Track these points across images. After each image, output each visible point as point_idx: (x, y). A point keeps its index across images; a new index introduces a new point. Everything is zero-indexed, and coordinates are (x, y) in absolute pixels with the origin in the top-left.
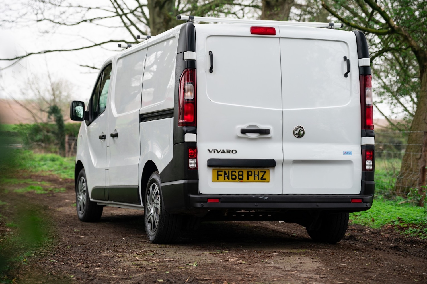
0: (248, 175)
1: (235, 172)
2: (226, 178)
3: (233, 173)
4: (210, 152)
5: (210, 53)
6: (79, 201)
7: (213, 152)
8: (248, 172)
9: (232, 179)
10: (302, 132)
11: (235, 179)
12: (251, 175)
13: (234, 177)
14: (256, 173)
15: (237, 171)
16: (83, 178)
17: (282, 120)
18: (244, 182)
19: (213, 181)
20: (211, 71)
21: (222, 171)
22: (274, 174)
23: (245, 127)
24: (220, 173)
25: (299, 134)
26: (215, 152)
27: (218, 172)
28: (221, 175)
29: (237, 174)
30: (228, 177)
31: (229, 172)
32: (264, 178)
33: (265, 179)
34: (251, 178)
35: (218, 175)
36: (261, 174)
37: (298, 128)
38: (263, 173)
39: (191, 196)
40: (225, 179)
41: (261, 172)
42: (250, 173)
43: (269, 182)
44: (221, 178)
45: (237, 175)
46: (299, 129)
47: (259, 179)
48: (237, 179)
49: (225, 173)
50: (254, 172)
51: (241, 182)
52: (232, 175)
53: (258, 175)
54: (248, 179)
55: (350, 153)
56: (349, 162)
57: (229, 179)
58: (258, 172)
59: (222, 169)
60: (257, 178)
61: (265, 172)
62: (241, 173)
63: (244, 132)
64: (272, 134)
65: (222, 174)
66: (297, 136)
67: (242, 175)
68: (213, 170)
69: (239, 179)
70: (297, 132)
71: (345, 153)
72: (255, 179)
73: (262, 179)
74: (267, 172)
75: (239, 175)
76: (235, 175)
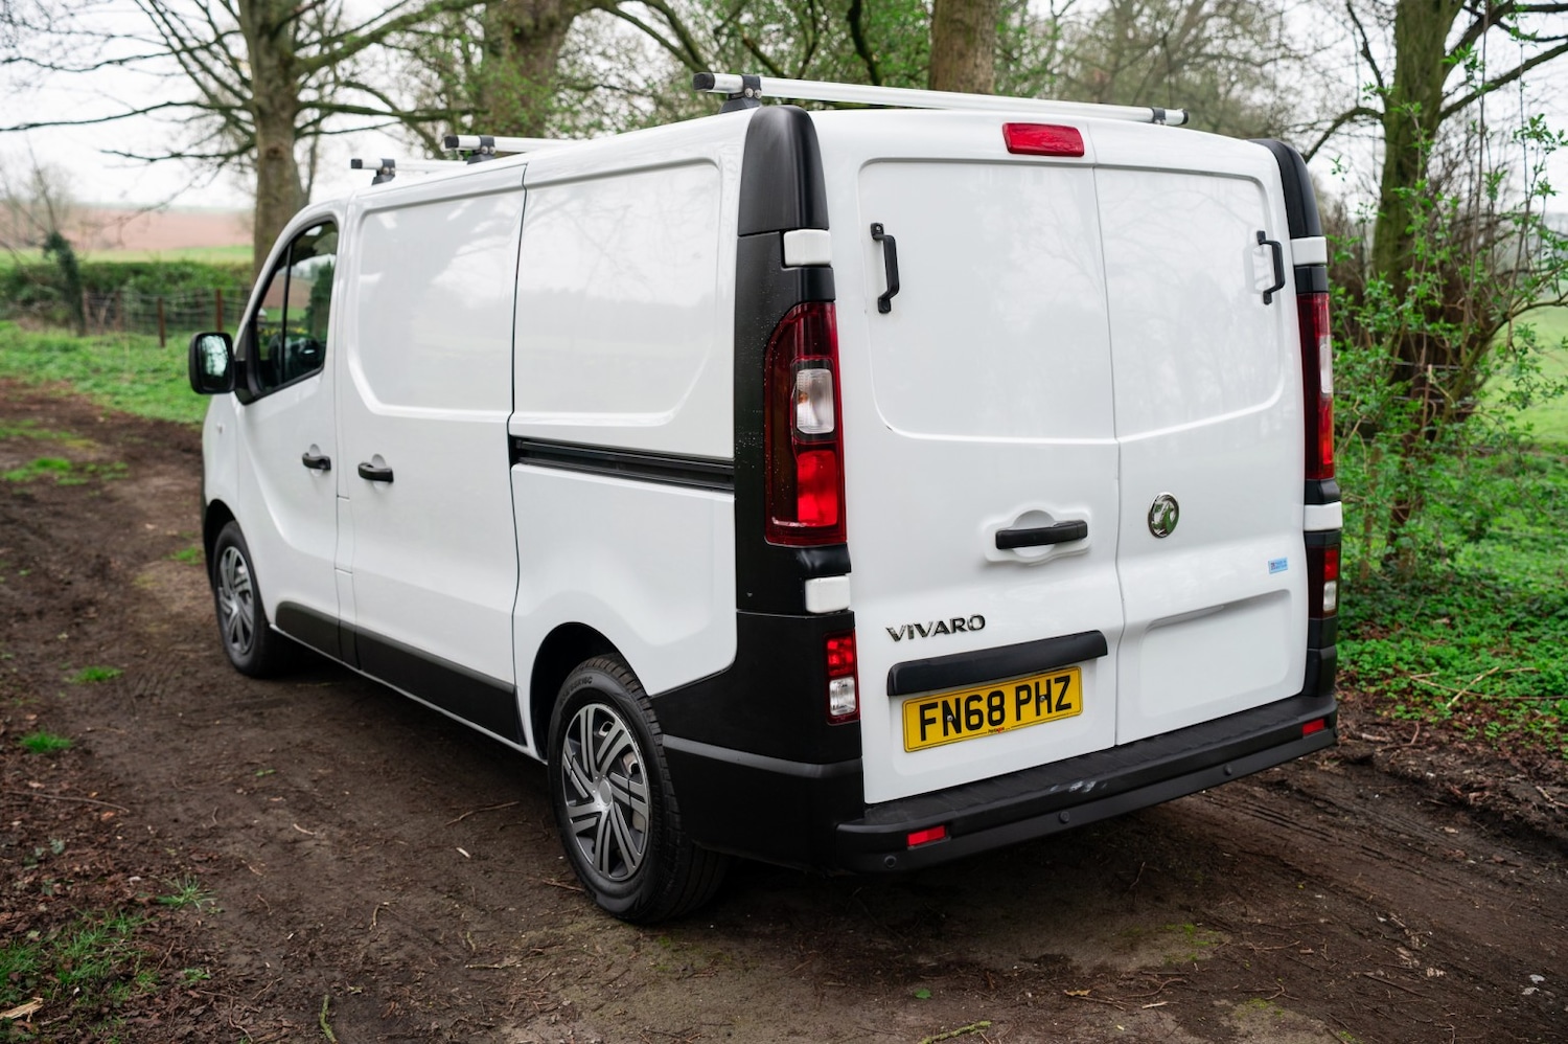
0: (1020, 703)
1: (979, 698)
2: (950, 726)
3: (974, 705)
4: (897, 638)
5: (877, 231)
6: (228, 616)
7: (906, 634)
8: (1019, 689)
9: (971, 727)
10: (1172, 516)
11: (978, 726)
12: (1027, 701)
13: (974, 720)
14: (1043, 691)
15: (985, 695)
16: (235, 552)
17: (1119, 479)
18: (1008, 730)
19: (909, 749)
20: (884, 305)
21: (934, 706)
22: (1095, 682)
23: (1007, 521)
24: (929, 714)
25: (1163, 521)
26: (911, 636)
27: (923, 709)
28: (933, 721)
29: (983, 706)
30: (958, 722)
31: (958, 701)
32: (1064, 702)
33: (1068, 706)
34: (1028, 710)
35: (925, 722)
36: (1056, 689)
37: (1159, 502)
38: (1062, 685)
39: (842, 827)
40: (946, 733)
41: (1057, 681)
42: (1023, 695)
43: (1079, 712)
44: (936, 731)
45: (985, 711)
46: (1165, 505)
47: (1050, 711)
48: (986, 725)
49: (946, 710)
50: (1037, 685)
51: (999, 731)
52: (969, 713)
53: (1048, 697)
54: (1018, 717)
55: (1283, 564)
57: (958, 730)
58: (1048, 682)
59: (938, 697)
60: (1044, 706)
61: (1066, 680)
62: (996, 701)
64: (1092, 537)
65: (937, 713)
66: (1157, 532)
67: (1001, 708)
68: (904, 706)
69: (992, 723)
70: (1157, 518)
71: (1273, 566)
72: (1038, 713)
73: (1060, 707)
74: (1073, 675)
75: (992, 709)
76: (979, 712)
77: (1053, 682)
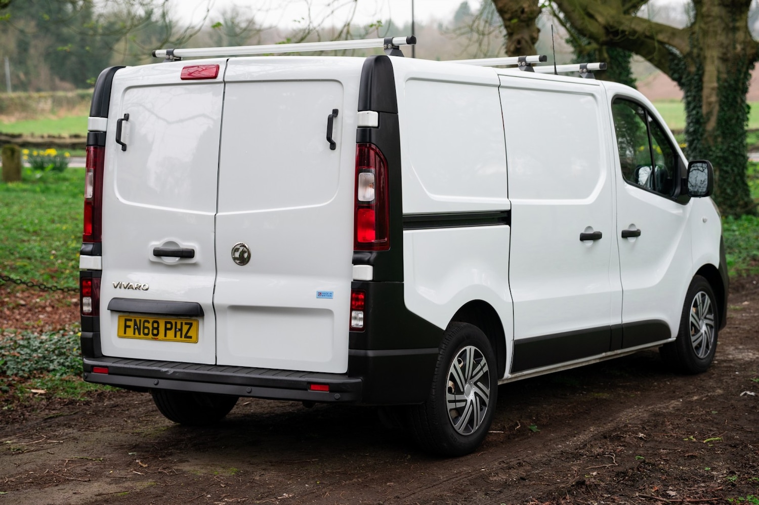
0: (166, 329)
1: (149, 322)
2: (136, 331)
3: (146, 325)
4: (116, 287)
7: (119, 286)
8: (166, 323)
9: (145, 334)
10: (246, 255)
11: (147, 334)
12: (170, 329)
13: (146, 331)
14: (179, 326)
15: (151, 321)
17: (215, 233)
18: (160, 340)
19: (119, 336)
21: (131, 320)
22: (206, 327)
24: (128, 323)
25: (242, 257)
26: (120, 288)
27: (126, 320)
28: (129, 327)
29: (150, 326)
31: (140, 321)
32: (188, 335)
33: (191, 337)
34: (171, 334)
35: (126, 327)
36: (185, 328)
37: (238, 247)
38: (188, 326)
40: (134, 334)
41: (186, 324)
42: (169, 326)
43: (196, 342)
44: (130, 331)
45: (151, 328)
46: (241, 249)
47: (181, 337)
48: (150, 336)
49: (135, 324)
50: (176, 323)
51: (156, 339)
52: (144, 328)
53: (181, 330)
54: (165, 335)
55: (329, 295)
56: (327, 312)
57: (139, 334)
58: (182, 323)
59: (132, 317)
60: (178, 334)
61: (191, 325)
62: (155, 325)
63: (158, 253)
64: (197, 258)
65: (131, 324)
66: (238, 262)
67: (157, 329)
68: (119, 317)
69: (154, 335)
70: (237, 255)
71: (320, 294)
72: (175, 336)
73: (186, 337)
74: (194, 324)
75: (154, 328)
76: (148, 328)
77: (184, 324)
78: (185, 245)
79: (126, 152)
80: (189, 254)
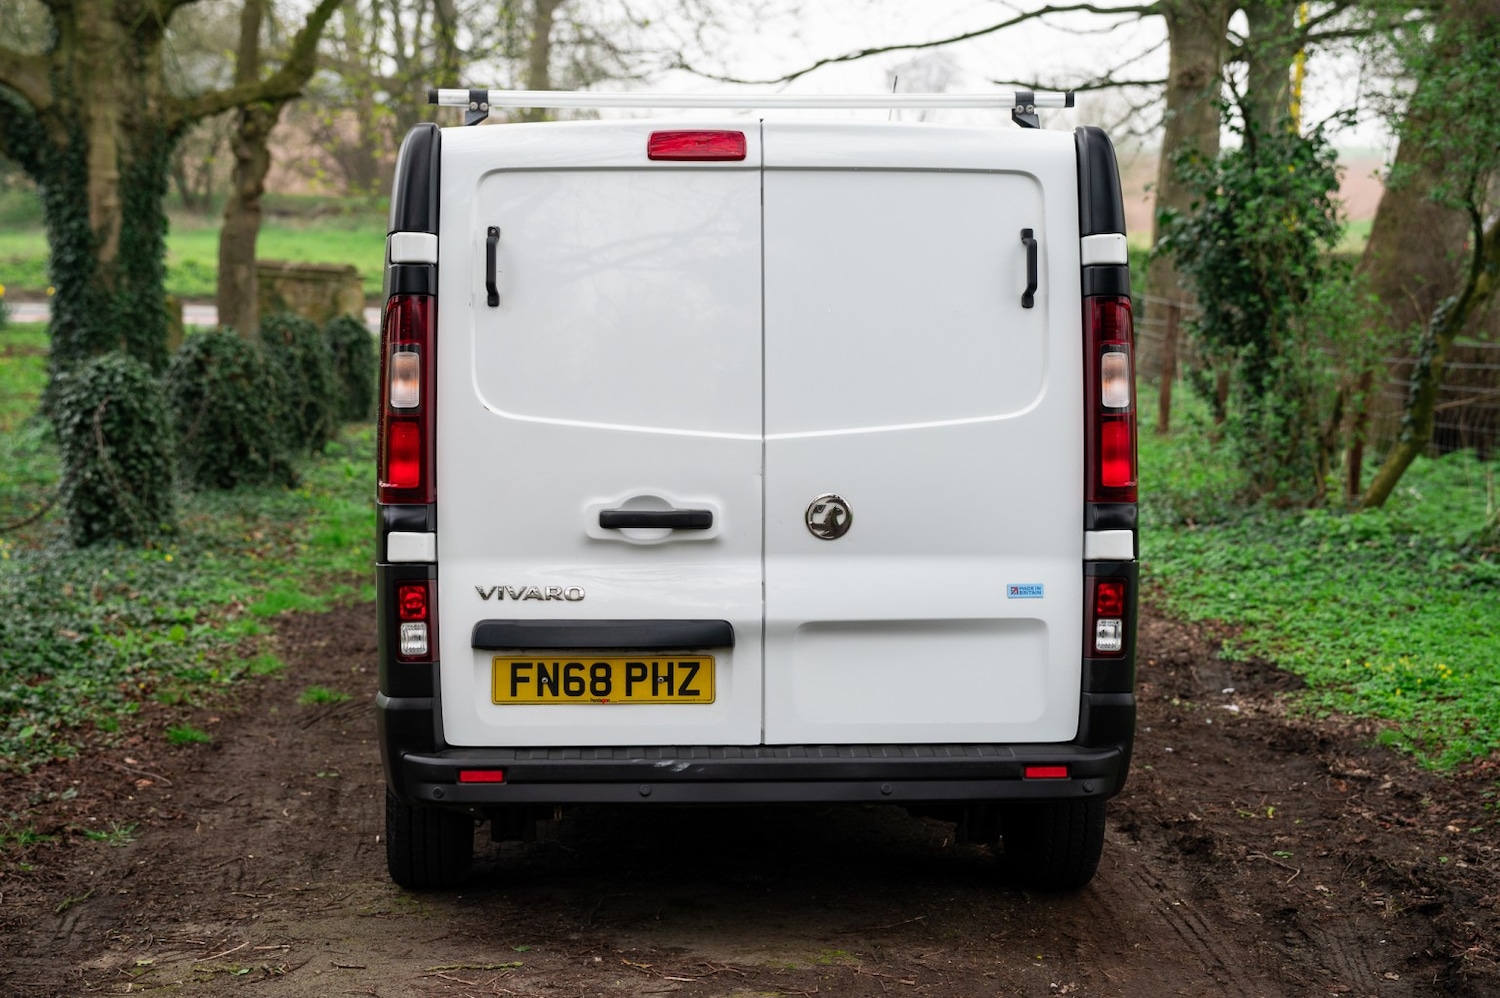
0: (630, 680)
1: (581, 667)
2: (546, 689)
3: (574, 673)
4: (484, 597)
5: (492, 234)
7: (496, 595)
8: (629, 667)
9: (569, 692)
10: (841, 519)
11: (580, 692)
12: (642, 678)
13: (574, 686)
14: (663, 671)
15: (588, 664)
17: (763, 475)
18: (615, 703)
19: (497, 702)
20: (491, 299)
21: (529, 666)
22: (733, 675)
23: (615, 502)
24: (521, 673)
25: (831, 523)
26: (501, 598)
27: (515, 667)
28: (526, 680)
29: (586, 675)
30: (555, 686)
31: (556, 667)
32: (690, 688)
33: (696, 693)
34: (642, 689)
35: (515, 680)
36: (680, 675)
37: (822, 503)
38: (688, 670)
39: (407, 756)
40: (540, 693)
41: (682, 665)
42: (637, 672)
43: (711, 701)
44: (527, 690)
45: (588, 680)
46: (830, 507)
47: (671, 692)
48: (588, 694)
49: (542, 671)
50: (655, 666)
51: (603, 702)
52: (568, 680)
53: (669, 679)
54: (629, 692)
55: (1035, 591)
56: (1034, 625)
57: (555, 692)
58: (671, 666)
59: (534, 658)
60: (663, 688)
61: (695, 667)
62: (601, 673)
63: (612, 521)
64: (718, 528)
65: (532, 674)
66: (819, 533)
67: (607, 680)
68: (495, 661)
69: (595, 692)
70: (819, 519)
71: (1015, 591)
72: (655, 692)
73: (683, 691)
74: (704, 665)
75: (595, 679)
76: (580, 681)
77: (676, 666)
78: (682, 501)
79: (498, 309)
80: (699, 521)
